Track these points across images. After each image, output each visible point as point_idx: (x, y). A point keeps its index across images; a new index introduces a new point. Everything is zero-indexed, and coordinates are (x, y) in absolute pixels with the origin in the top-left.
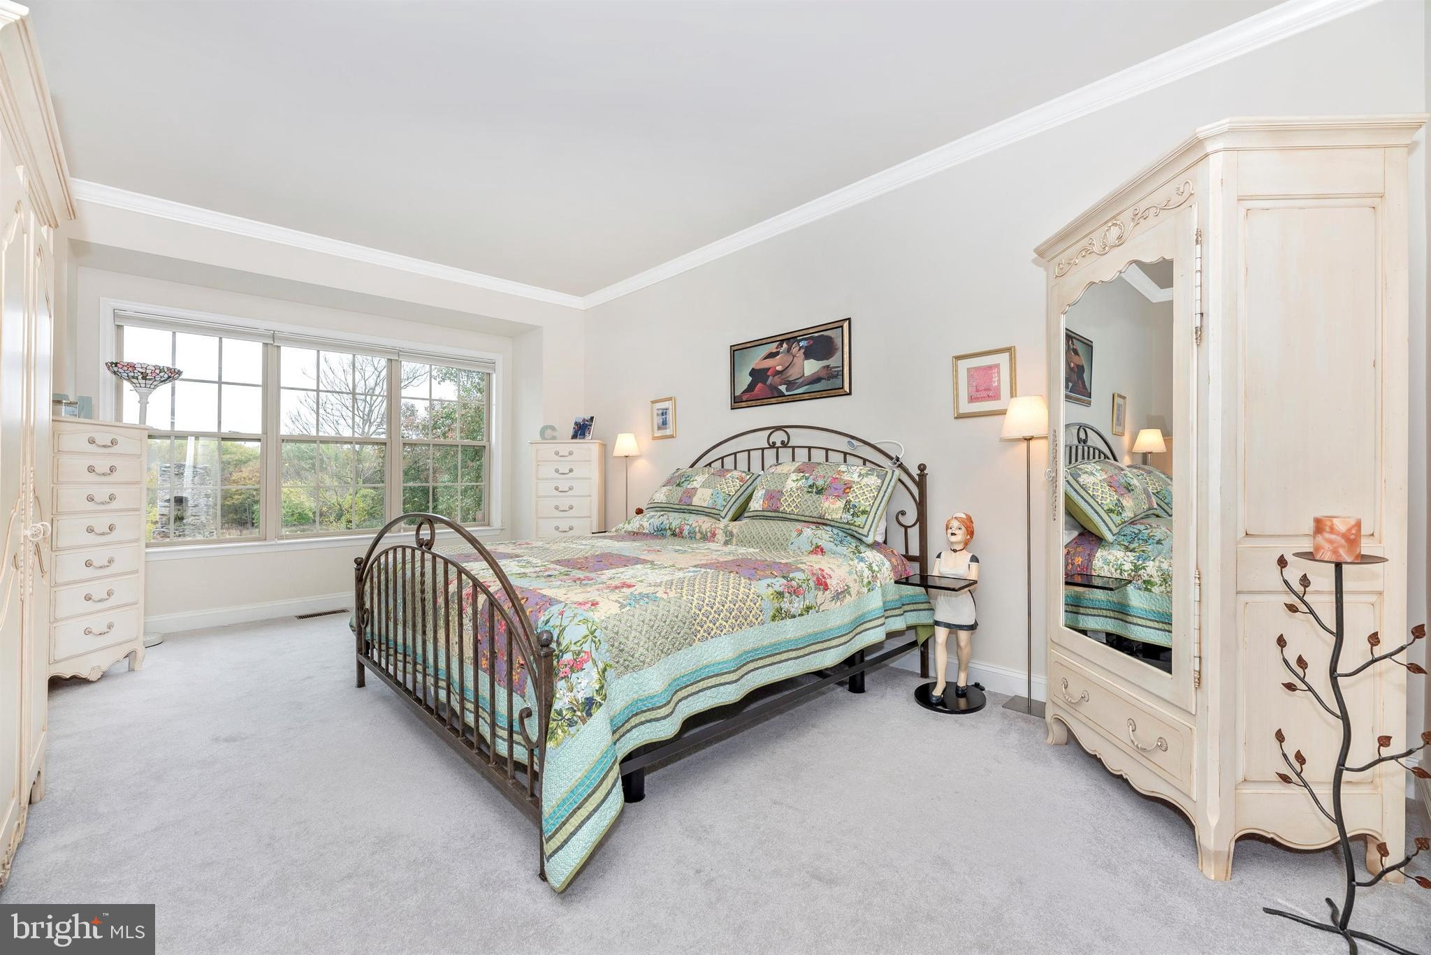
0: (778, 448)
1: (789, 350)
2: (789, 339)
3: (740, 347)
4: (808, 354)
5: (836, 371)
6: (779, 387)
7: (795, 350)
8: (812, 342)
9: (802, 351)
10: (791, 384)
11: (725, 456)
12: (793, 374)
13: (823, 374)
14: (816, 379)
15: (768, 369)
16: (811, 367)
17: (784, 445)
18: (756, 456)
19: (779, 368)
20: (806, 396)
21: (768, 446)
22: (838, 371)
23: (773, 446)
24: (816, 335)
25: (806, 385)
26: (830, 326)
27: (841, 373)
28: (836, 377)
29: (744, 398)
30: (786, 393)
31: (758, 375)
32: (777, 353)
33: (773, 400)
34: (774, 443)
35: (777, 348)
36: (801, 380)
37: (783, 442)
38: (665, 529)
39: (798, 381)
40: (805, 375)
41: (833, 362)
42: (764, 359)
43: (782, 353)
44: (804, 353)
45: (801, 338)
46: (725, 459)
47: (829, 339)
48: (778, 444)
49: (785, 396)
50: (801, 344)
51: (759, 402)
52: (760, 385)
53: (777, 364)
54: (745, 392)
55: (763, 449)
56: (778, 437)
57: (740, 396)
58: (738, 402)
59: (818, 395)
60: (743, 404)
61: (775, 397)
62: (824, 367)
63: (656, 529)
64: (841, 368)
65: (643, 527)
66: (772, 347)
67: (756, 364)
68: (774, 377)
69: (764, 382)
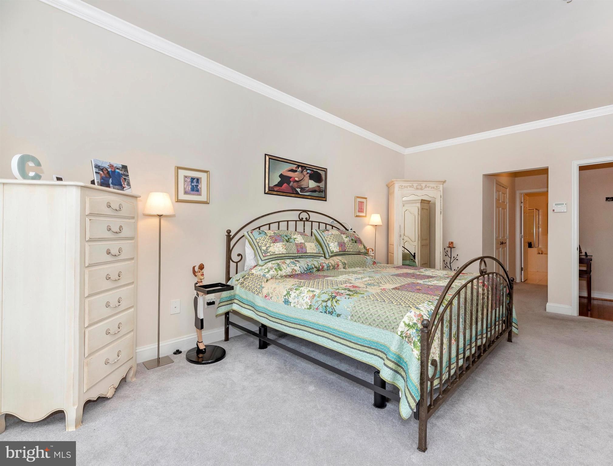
0: (304, 221)
1: (302, 172)
2: (303, 167)
3: (274, 158)
4: (311, 177)
5: (322, 190)
6: (296, 189)
7: (305, 173)
8: (313, 173)
9: (308, 175)
10: (302, 189)
11: (272, 223)
12: (304, 184)
13: (317, 189)
14: (314, 191)
15: (291, 178)
16: (312, 184)
17: (307, 220)
18: (292, 224)
19: (297, 179)
20: (310, 197)
21: (299, 220)
22: (323, 190)
23: (301, 220)
24: (315, 170)
25: (310, 192)
26: (321, 169)
27: (324, 191)
28: (322, 192)
29: (276, 189)
30: (300, 193)
31: (284, 179)
32: (296, 171)
33: (293, 195)
34: (302, 218)
35: (296, 168)
36: (307, 189)
37: (306, 218)
38: (313, 268)
39: (306, 189)
40: (309, 187)
41: (322, 185)
42: (289, 171)
43: (298, 172)
44: (309, 176)
45: (308, 168)
46: (271, 224)
47: (320, 174)
48: (304, 219)
49: (299, 194)
50: (308, 171)
51: (285, 194)
52: (285, 184)
53: (296, 176)
54: (276, 186)
55: (296, 221)
56: (304, 216)
57: (272, 187)
58: (271, 191)
59: (315, 198)
60: (275, 193)
61: (294, 193)
62: (318, 186)
63: (306, 270)
64: (324, 189)
65: (295, 270)
66: (294, 167)
67: (283, 172)
68: (294, 183)
69: (289, 184)
